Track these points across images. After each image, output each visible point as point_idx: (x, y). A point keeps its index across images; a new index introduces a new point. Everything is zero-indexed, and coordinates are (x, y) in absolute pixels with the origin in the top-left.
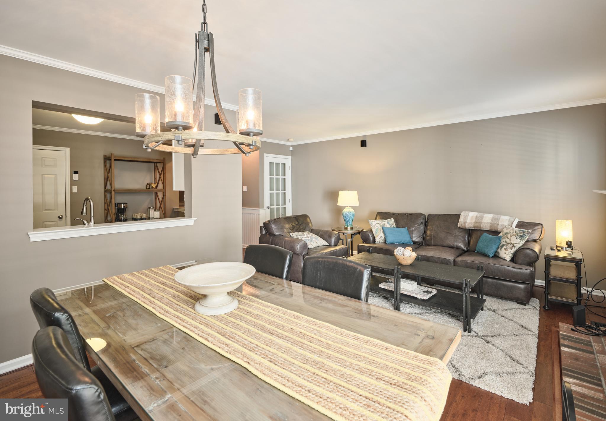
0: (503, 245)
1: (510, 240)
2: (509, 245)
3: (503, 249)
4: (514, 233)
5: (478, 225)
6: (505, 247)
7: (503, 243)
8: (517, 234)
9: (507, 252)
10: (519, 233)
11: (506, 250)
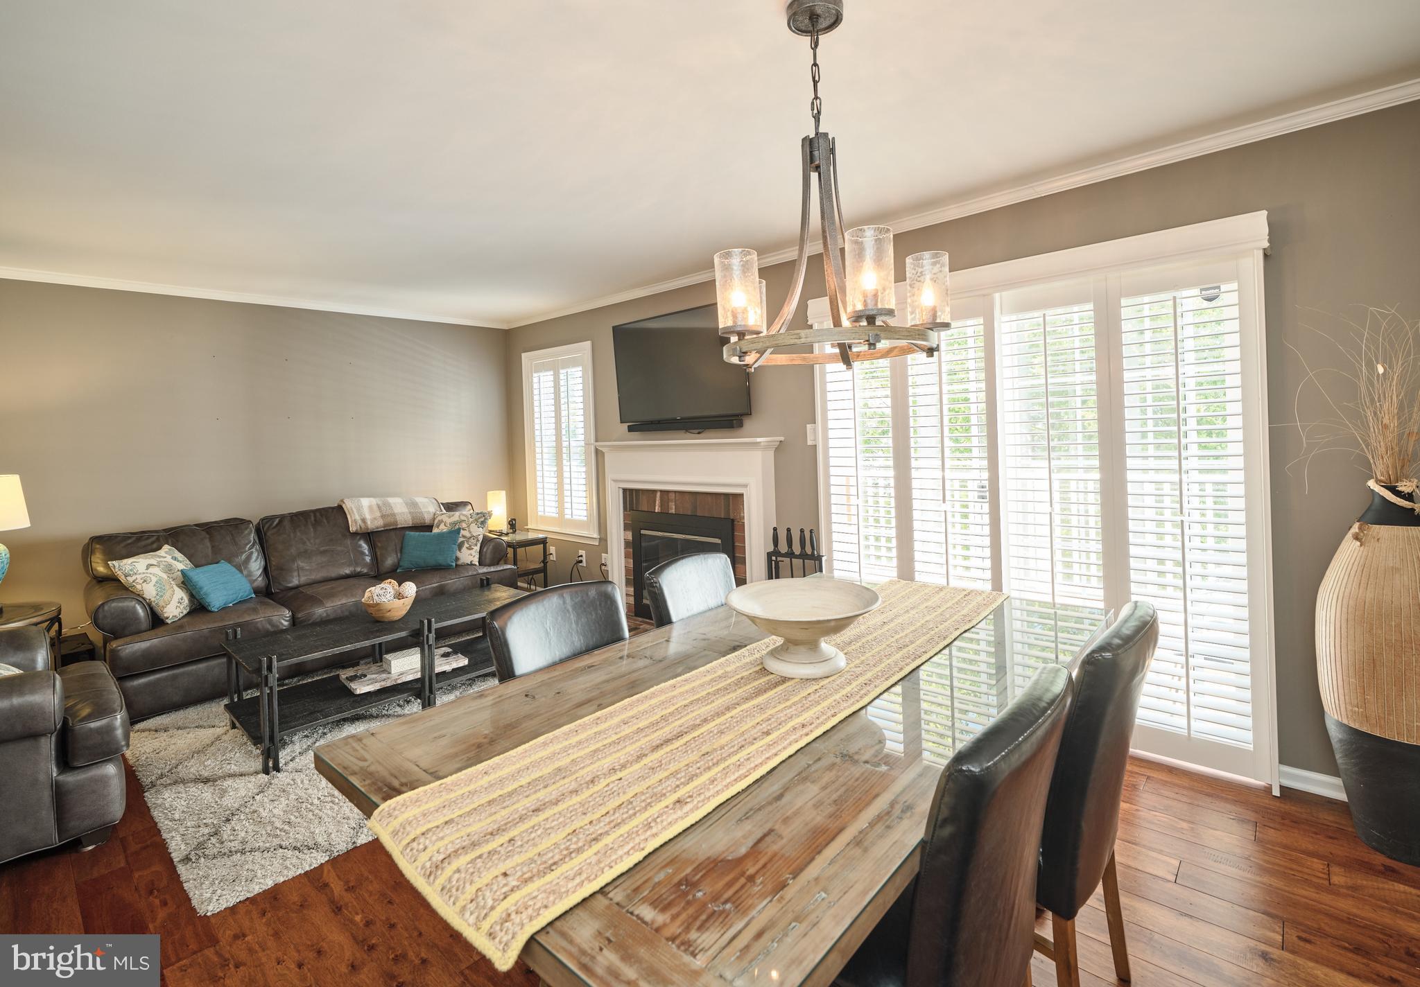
0: (463, 543)
1: (470, 532)
2: (472, 540)
3: (464, 549)
4: (471, 520)
5: (389, 520)
6: (466, 545)
7: (461, 540)
8: (476, 520)
9: (472, 552)
10: (479, 518)
11: (470, 548)
